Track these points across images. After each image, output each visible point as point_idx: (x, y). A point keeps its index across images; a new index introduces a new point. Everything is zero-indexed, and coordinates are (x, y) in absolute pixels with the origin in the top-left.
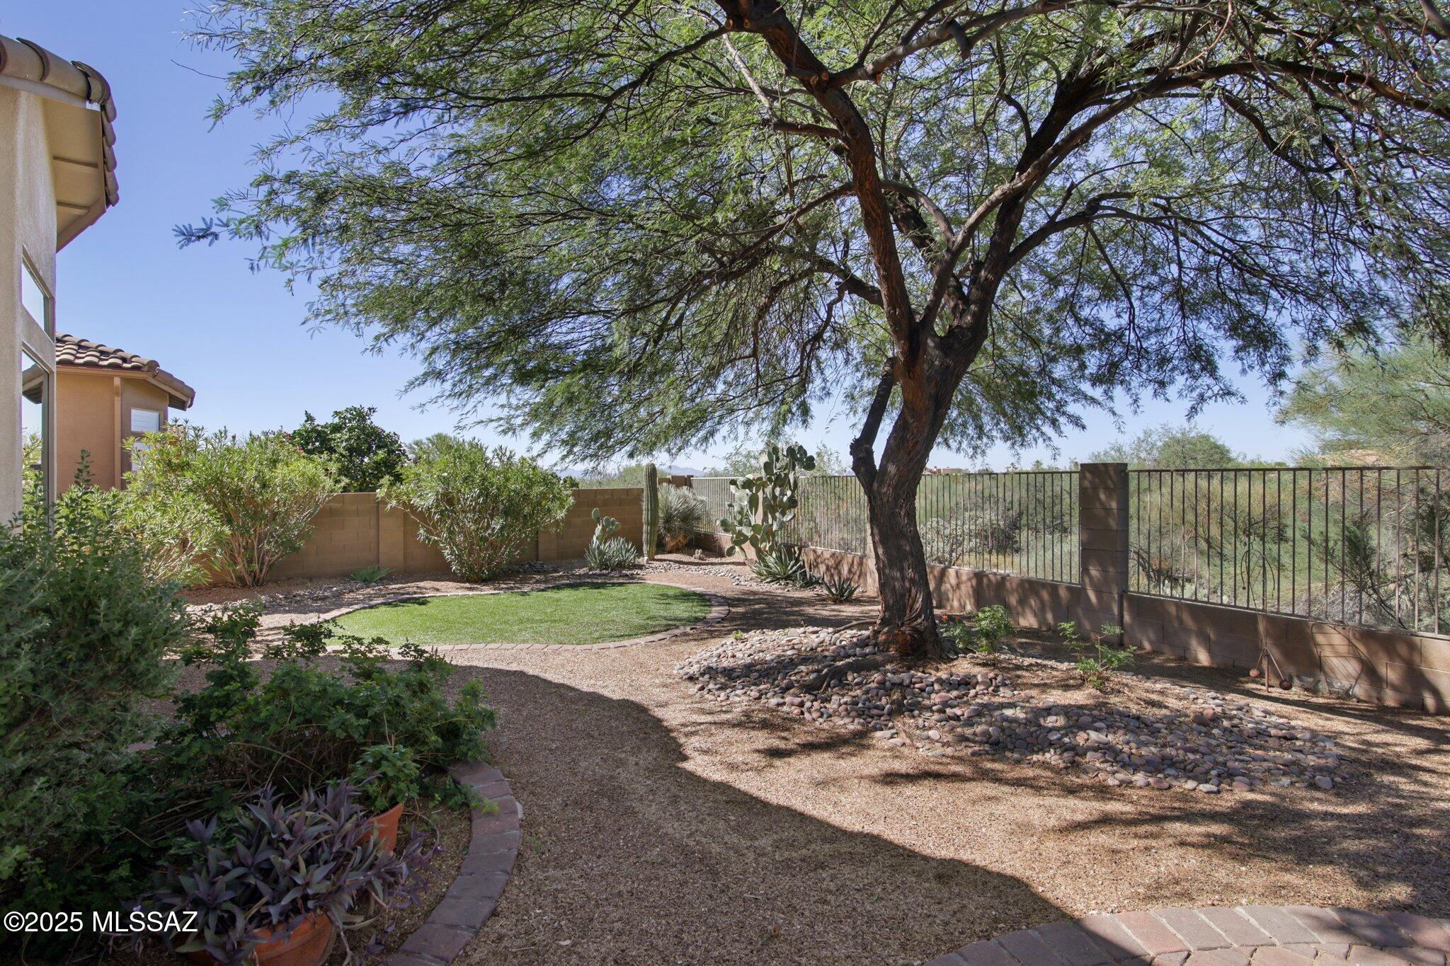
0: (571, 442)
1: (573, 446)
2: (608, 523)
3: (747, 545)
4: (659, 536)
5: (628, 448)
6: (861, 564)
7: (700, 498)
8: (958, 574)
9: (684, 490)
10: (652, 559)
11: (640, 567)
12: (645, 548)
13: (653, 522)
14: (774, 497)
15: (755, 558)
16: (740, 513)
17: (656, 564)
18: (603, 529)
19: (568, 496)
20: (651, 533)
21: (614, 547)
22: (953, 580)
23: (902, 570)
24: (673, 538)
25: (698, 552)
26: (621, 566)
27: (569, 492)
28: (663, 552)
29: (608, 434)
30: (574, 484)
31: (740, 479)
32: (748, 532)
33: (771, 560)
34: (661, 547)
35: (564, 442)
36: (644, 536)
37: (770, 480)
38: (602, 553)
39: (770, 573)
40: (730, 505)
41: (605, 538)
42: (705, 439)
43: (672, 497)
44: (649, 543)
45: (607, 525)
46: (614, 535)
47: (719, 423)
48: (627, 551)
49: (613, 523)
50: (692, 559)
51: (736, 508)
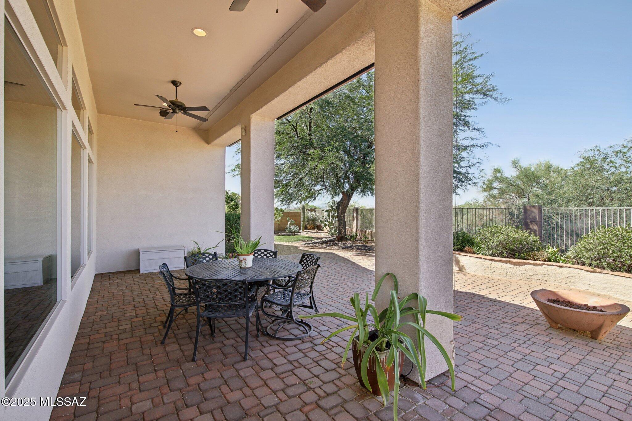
0: (282, 201)
1: (283, 202)
2: (292, 221)
3: (327, 227)
4: (306, 225)
5: (296, 202)
6: (352, 230)
7: (317, 215)
8: (368, 231)
9: (313, 212)
10: (303, 231)
11: (300, 233)
12: (302, 228)
13: (304, 221)
14: (334, 214)
15: (329, 230)
16: (326, 218)
17: (304, 232)
18: (290, 223)
19: (281, 214)
20: (303, 224)
21: (292, 227)
22: (367, 233)
23: (341, 226)
24: (309, 226)
25: (316, 229)
26: (295, 232)
27: (282, 213)
28: (307, 230)
29: (291, 199)
30: (282, 211)
31: (325, 210)
32: (327, 223)
33: (333, 231)
34: (306, 228)
35: (281, 201)
36: (301, 225)
37: (332, 210)
38: (290, 229)
39: (332, 234)
40: (323, 216)
41: (291, 225)
42: (314, 200)
43: (310, 214)
44: (303, 227)
45: (292, 222)
46: (293, 224)
47: (317, 196)
48: (297, 228)
49: (293, 221)
50: (314, 231)
51: (325, 217)
